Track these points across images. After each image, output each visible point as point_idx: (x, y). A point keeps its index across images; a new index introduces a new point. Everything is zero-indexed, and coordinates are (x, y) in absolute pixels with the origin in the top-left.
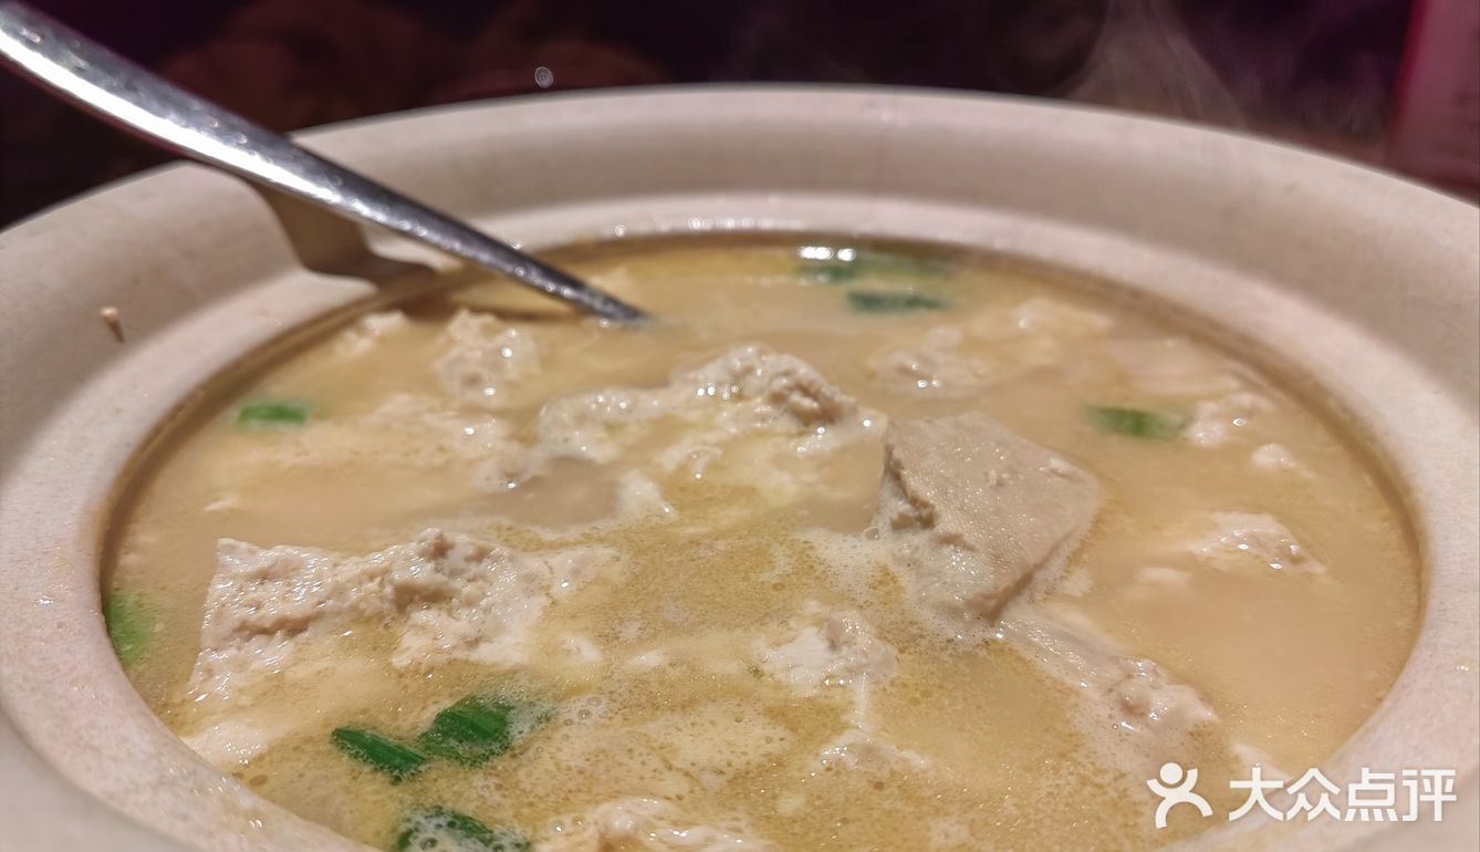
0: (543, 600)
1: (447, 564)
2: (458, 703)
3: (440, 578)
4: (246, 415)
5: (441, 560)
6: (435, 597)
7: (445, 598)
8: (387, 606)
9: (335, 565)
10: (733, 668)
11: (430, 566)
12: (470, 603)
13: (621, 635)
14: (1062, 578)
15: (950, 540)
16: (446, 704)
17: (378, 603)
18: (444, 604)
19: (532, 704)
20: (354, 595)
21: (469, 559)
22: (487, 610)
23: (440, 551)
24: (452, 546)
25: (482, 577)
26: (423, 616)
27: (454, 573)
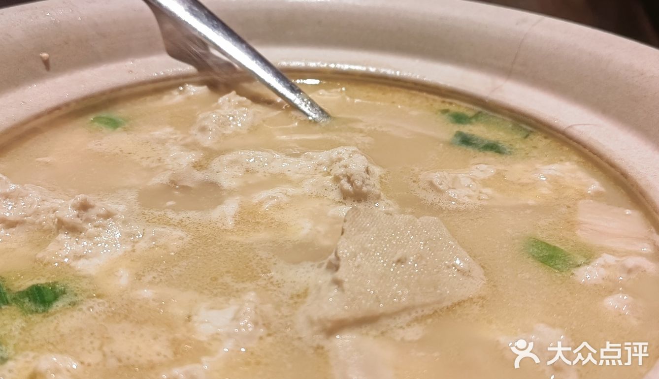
0: (129, 248)
1: (85, 215)
2: (46, 283)
3: (79, 220)
4: (97, 119)
5: (83, 212)
6: (73, 230)
7: (78, 231)
8: (54, 227)
9: (44, 201)
10: (180, 312)
11: (76, 212)
12: (90, 238)
13: (143, 278)
14: (401, 327)
15: (338, 283)
16: (42, 281)
17: (51, 225)
18: (76, 234)
19: (76, 295)
20: (43, 217)
21: (99, 216)
22: (96, 244)
23: (84, 207)
24: (92, 207)
25: (104, 227)
26: (62, 237)
27: (88, 220)
